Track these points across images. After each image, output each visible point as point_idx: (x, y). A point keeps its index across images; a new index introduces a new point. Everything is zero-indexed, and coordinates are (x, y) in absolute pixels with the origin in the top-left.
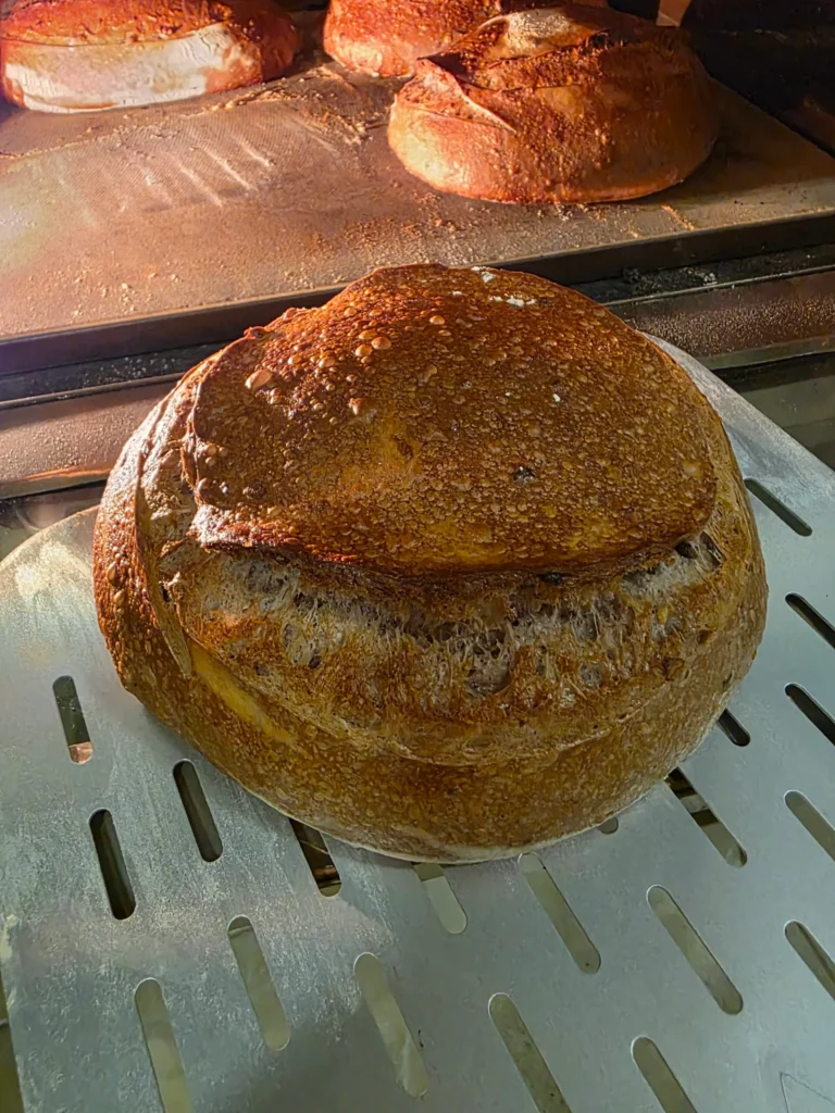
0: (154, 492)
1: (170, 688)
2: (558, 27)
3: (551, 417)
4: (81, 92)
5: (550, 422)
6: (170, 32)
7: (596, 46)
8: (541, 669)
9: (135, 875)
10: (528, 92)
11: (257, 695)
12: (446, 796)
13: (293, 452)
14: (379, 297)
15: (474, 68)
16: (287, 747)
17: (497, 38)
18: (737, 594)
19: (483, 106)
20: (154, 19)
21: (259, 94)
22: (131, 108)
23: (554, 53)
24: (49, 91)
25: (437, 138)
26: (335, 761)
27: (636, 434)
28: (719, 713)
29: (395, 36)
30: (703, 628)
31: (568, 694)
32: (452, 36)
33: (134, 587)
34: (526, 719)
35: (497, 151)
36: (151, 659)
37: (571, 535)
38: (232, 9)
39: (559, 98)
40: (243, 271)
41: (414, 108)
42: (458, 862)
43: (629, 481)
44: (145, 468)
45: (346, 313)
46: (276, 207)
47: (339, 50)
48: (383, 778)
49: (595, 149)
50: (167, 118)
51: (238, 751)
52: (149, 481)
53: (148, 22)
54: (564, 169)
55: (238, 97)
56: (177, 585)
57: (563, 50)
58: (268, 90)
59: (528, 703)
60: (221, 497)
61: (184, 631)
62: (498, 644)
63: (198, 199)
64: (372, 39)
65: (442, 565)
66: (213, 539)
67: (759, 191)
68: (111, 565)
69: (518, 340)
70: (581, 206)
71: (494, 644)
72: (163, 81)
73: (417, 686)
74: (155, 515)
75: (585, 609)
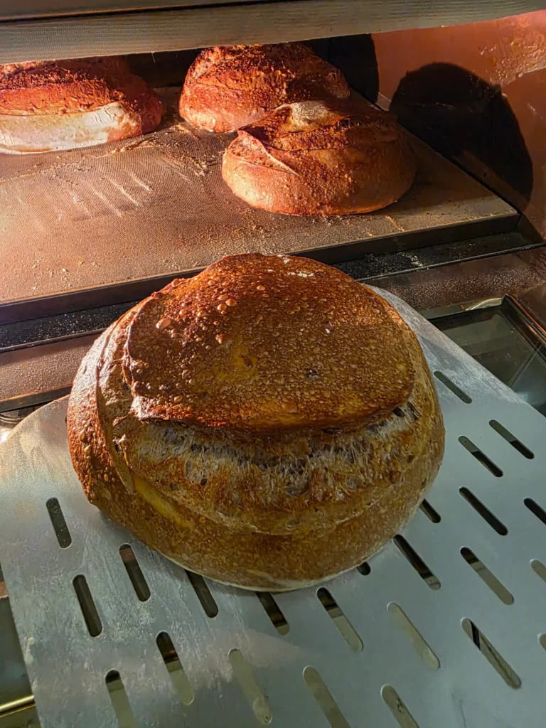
0: (107, 389)
1: (119, 499)
2: (321, 113)
3: (325, 342)
4: (30, 143)
5: (324, 345)
6: (86, 107)
7: (343, 126)
8: (326, 480)
9: (101, 611)
10: (304, 153)
11: (171, 502)
12: (277, 552)
13: (186, 365)
14: (227, 273)
15: (274, 137)
16: (189, 530)
17: (286, 119)
18: (427, 434)
19: (279, 160)
20: (76, 100)
21: (141, 142)
22: (61, 152)
23: (319, 130)
24: (10, 142)
25: (252, 178)
26: (216, 536)
27: (371, 349)
28: (421, 500)
29: (223, 110)
30: (411, 454)
31: (340, 493)
32: (257, 110)
33: (97, 443)
34: (318, 508)
35: (287, 186)
36: (108, 484)
37: (338, 407)
38: (123, 93)
39: (324, 156)
40: (137, 259)
41: (238, 159)
42: (284, 590)
43: (368, 375)
44: (100, 375)
45: (209, 283)
46: (155, 217)
47: (189, 116)
48: (242, 544)
49: (345, 185)
50: (84, 158)
51: (161, 534)
52: (104, 382)
53: (72, 101)
54: (328, 197)
55: (128, 144)
56: (124, 442)
57: (325, 128)
58: (145, 140)
59: (319, 499)
60: (148, 392)
61: (129, 468)
62: (302, 468)
63: (106, 212)
64: (209, 110)
65: (272, 426)
66: (146, 416)
67: (440, 206)
68: (82, 431)
69: (305, 299)
70: (338, 216)
71: (300, 467)
72: (81, 135)
73: (260, 492)
74: (108, 403)
75: (348, 446)
